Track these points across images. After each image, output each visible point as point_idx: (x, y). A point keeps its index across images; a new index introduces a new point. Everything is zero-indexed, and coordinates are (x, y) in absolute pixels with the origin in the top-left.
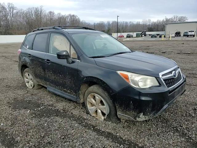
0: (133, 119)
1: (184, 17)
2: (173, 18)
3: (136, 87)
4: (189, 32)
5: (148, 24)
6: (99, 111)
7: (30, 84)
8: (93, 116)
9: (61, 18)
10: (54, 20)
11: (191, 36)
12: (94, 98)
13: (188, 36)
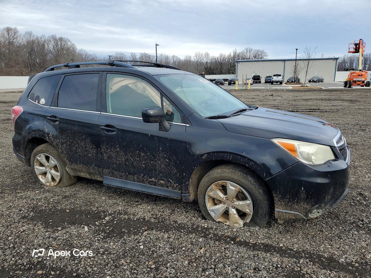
0: (302, 216)
1: (262, 52)
2: (245, 51)
3: (307, 163)
4: (274, 76)
5: (205, 60)
6: (233, 211)
7: (49, 176)
8: (219, 222)
9: (33, 42)
10: (19, 47)
11: (277, 82)
12: (224, 189)
13: (272, 83)
